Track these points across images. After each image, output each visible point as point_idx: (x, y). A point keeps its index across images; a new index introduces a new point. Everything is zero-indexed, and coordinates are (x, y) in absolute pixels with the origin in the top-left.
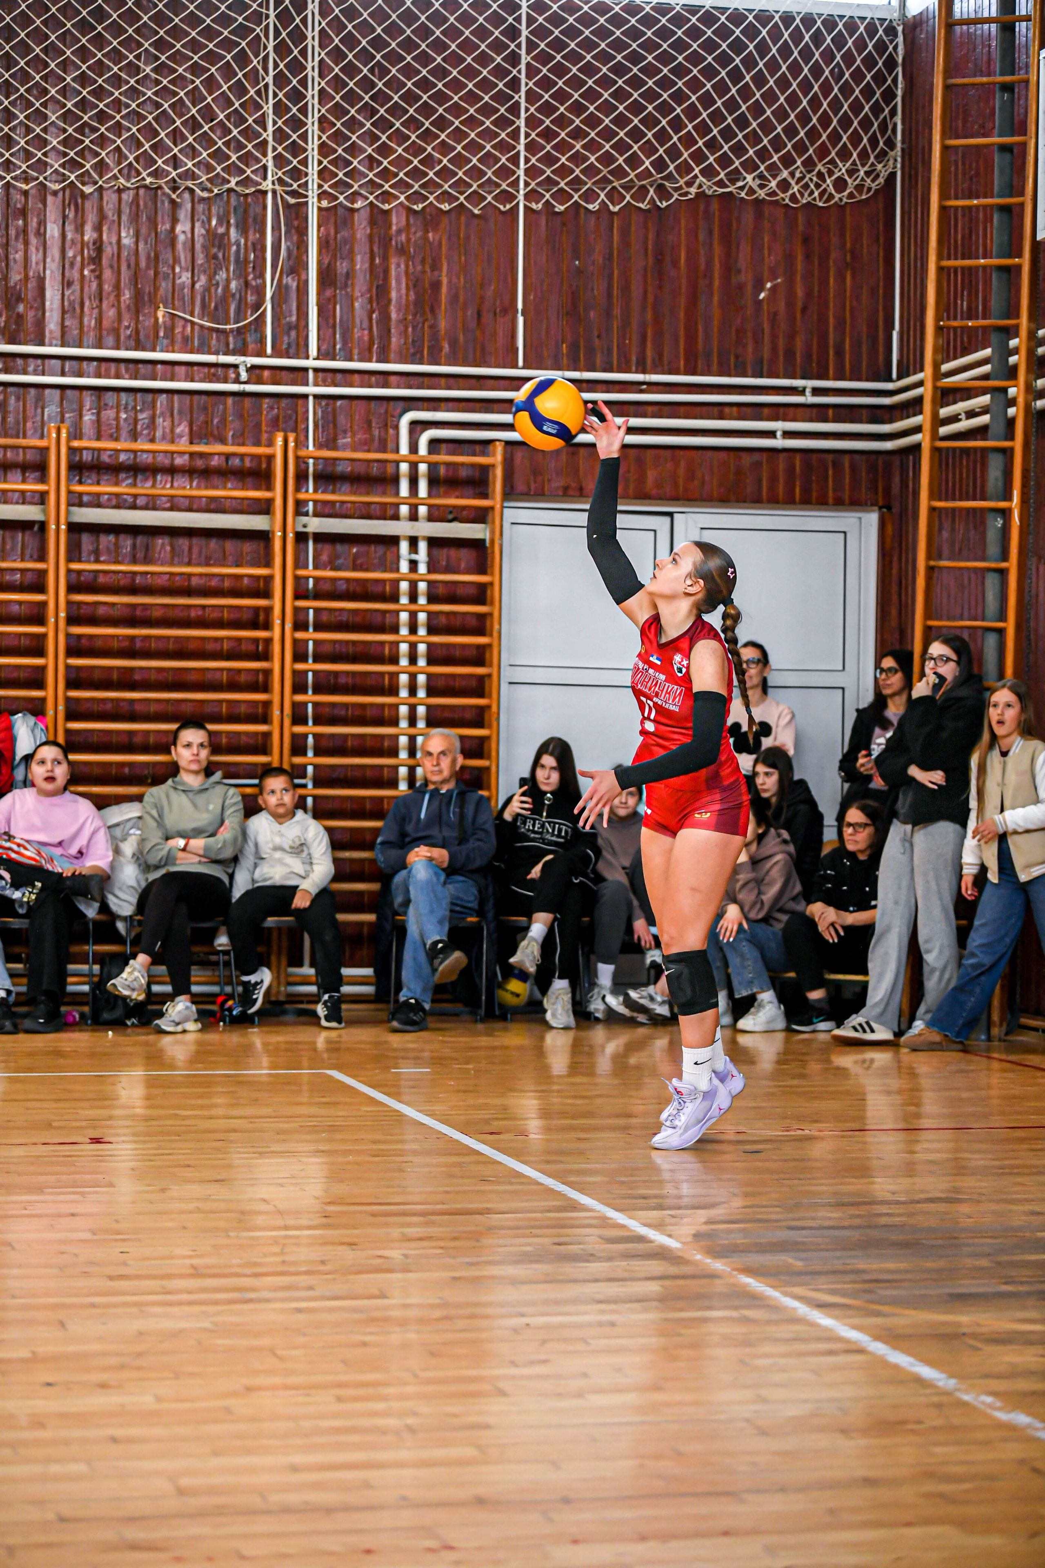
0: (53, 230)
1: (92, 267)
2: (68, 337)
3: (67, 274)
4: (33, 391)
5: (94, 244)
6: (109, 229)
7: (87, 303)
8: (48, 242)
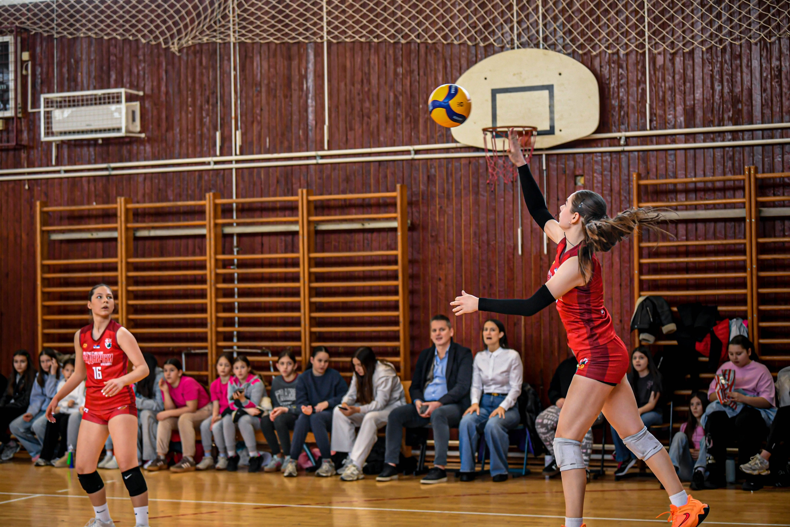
0: (755, 64)
1: (776, 80)
2: (766, 119)
3: (763, 85)
4: (747, 149)
5: (777, 67)
6: (785, 59)
7: (774, 99)
8: (753, 71)
